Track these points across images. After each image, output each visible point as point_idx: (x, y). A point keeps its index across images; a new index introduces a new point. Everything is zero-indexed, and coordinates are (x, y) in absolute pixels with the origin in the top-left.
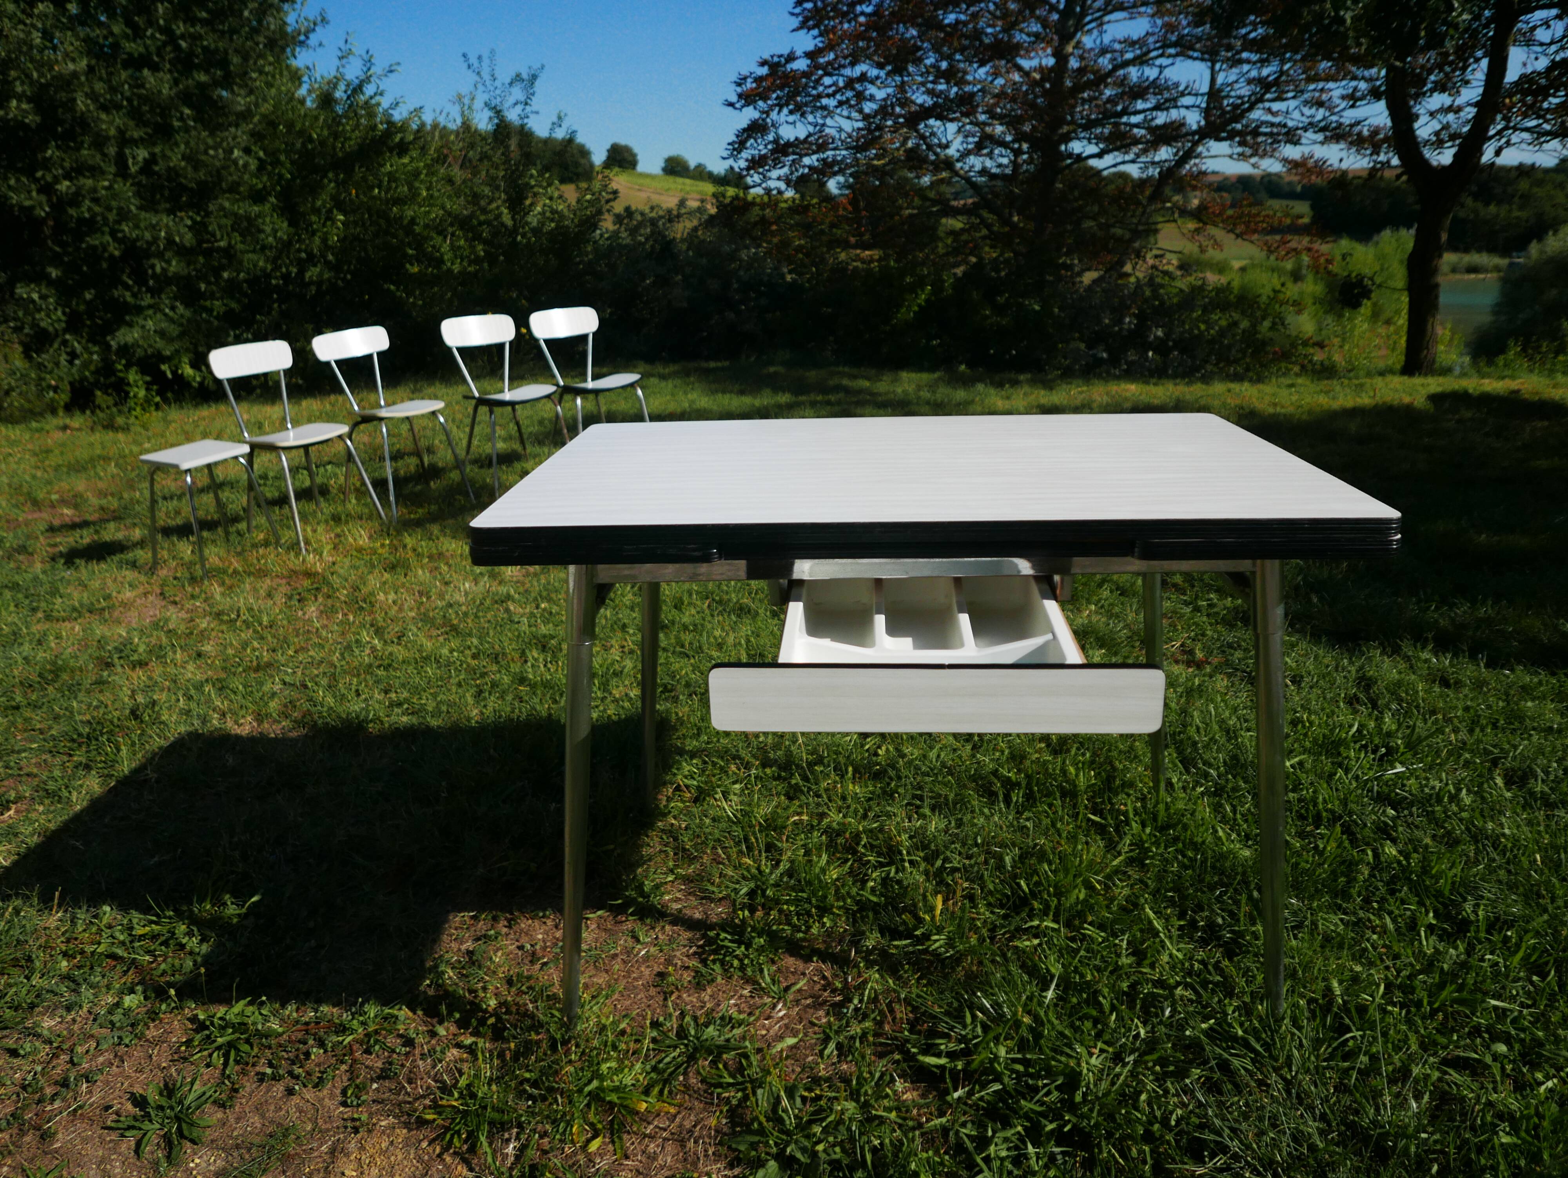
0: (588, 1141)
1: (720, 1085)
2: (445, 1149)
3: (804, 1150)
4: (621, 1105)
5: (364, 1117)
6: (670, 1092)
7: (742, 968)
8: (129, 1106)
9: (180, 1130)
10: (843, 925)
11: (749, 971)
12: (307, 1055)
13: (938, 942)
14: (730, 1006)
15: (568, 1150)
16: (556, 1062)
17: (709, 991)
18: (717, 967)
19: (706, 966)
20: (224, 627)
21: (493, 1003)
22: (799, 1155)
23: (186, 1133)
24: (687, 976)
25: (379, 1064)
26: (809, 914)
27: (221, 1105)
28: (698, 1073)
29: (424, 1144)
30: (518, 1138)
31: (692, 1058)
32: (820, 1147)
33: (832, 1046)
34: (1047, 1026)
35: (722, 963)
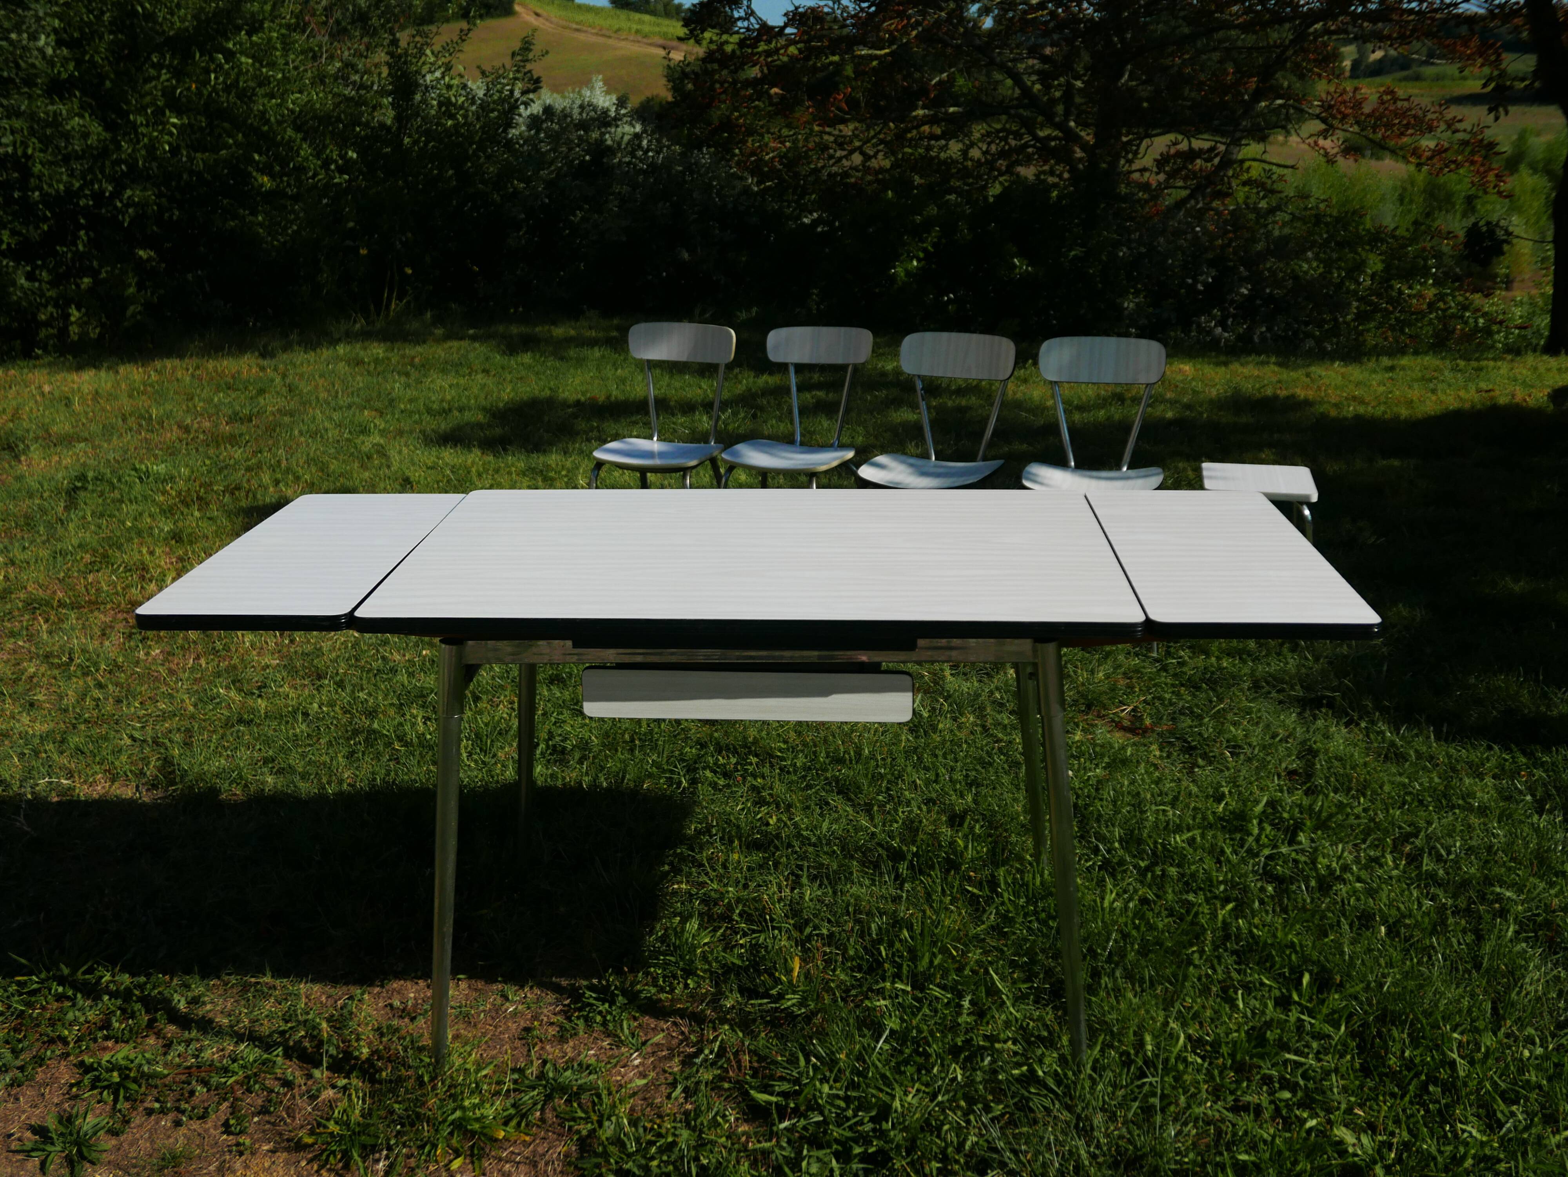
0: (451, 1161)
1: (574, 1119)
2: (321, 1167)
3: (640, 1167)
4: (482, 1133)
5: (248, 1142)
6: (527, 1125)
7: (605, 1024)
8: (28, 1134)
9: (80, 1152)
10: (707, 987)
11: (611, 1026)
12: (192, 1093)
13: (791, 1000)
14: (590, 1055)
15: (431, 1168)
16: (423, 1095)
17: (571, 1044)
18: (581, 1023)
19: (570, 1021)
20: (56, 672)
21: (365, 1051)
22: (635, 1170)
23: (86, 1154)
24: (552, 1031)
25: (260, 1102)
26: (675, 977)
27: (114, 1133)
28: (554, 1109)
29: (303, 1163)
30: (387, 1157)
31: (549, 1098)
32: (655, 1163)
33: (679, 1088)
34: (872, 1069)
35: (587, 1019)
